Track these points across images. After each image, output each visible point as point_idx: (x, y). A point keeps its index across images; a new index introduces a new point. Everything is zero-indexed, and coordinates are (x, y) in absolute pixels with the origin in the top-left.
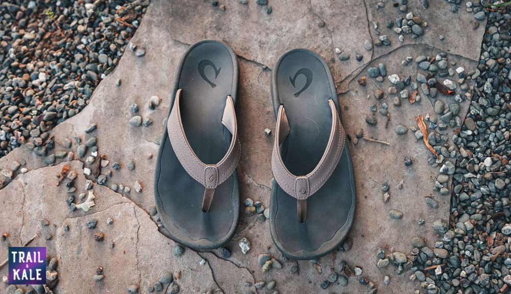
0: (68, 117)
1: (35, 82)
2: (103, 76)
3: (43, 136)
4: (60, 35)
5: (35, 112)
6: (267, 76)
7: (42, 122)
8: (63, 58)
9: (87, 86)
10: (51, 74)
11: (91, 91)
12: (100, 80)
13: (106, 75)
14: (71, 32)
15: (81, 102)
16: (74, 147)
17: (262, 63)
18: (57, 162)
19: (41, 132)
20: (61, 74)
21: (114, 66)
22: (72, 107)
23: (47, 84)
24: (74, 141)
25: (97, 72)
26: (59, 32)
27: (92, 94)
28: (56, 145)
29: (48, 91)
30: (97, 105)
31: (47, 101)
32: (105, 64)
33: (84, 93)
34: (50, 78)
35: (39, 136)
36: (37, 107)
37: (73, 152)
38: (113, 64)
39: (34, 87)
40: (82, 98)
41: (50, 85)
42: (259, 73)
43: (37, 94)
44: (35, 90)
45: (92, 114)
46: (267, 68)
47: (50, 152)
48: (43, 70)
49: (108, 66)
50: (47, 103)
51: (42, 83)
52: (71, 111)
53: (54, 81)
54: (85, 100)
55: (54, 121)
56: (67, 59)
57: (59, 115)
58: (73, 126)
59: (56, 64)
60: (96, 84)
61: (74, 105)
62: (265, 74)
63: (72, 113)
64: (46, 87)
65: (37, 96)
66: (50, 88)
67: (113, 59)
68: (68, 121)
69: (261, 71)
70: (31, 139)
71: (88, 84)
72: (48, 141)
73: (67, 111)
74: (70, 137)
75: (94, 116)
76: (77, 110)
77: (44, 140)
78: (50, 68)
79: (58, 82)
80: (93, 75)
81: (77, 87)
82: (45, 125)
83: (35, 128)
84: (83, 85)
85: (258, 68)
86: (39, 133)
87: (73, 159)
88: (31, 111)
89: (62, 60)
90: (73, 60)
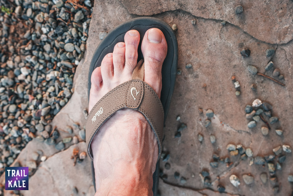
0: (61, 107)
1: (20, 77)
2: (76, 62)
3: (47, 128)
4: (23, 27)
5: (31, 107)
6: (227, 30)
7: (42, 118)
8: (34, 50)
9: (66, 76)
10: (31, 67)
11: (71, 80)
12: (75, 66)
13: (79, 61)
14: (32, 22)
15: (66, 91)
16: (75, 131)
17: (221, 19)
18: (67, 146)
19: (44, 126)
20: (39, 66)
21: (83, 53)
22: (60, 97)
23: (31, 77)
24: (74, 127)
25: (70, 60)
26: (20, 24)
27: (73, 81)
28: (61, 133)
29: (35, 84)
30: (81, 93)
31: (37, 94)
32: (74, 52)
33: (65, 82)
34: (31, 71)
35: (44, 130)
36: (31, 102)
37: (76, 136)
38: (81, 51)
39: (21, 82)
40: (65, 87)
41: (34, 78)
42: (220, 30)
43: (26, 88)
44: (24, 84)
45: (80, 101)
46: (227, 23)
47: (58, 140)
48: (22, 64)
49: (77, 54)
50: (39, 96)
51: (26, 77)
52: (62, 102)
53: (35, 73)
54: (70, 89)
55: (51, 114)
56: (39, 51)
57: (53, 107)
58: (68, 114)
59: (31, 57)
60: (73, 72)
61: (62, 95)
62: (225, 30)
63: (63, 104)
64: (31, 80)
65: (27, 90)
66: (36, 81)
67: (79, 46)
68: (62, 111)
69: (221, 27)
70: (38, 133)
71: (66, 73)
72: (53, 132)
73: (58, 103)
74: (69, 124)
75: (82, 102)
76: (66, 100)
77: (49, 133)
78: (27, 62)
79: (39, 73)
80: (68, 64)
81: (58, 78)
82: (46, 120)
83: (38, 123)
84: (62, 76)
85: (217, 24)
86: (42, 127)
87: (78, 141)
88: (28, 106)
89: (35, 53)
90: (44, 51)
